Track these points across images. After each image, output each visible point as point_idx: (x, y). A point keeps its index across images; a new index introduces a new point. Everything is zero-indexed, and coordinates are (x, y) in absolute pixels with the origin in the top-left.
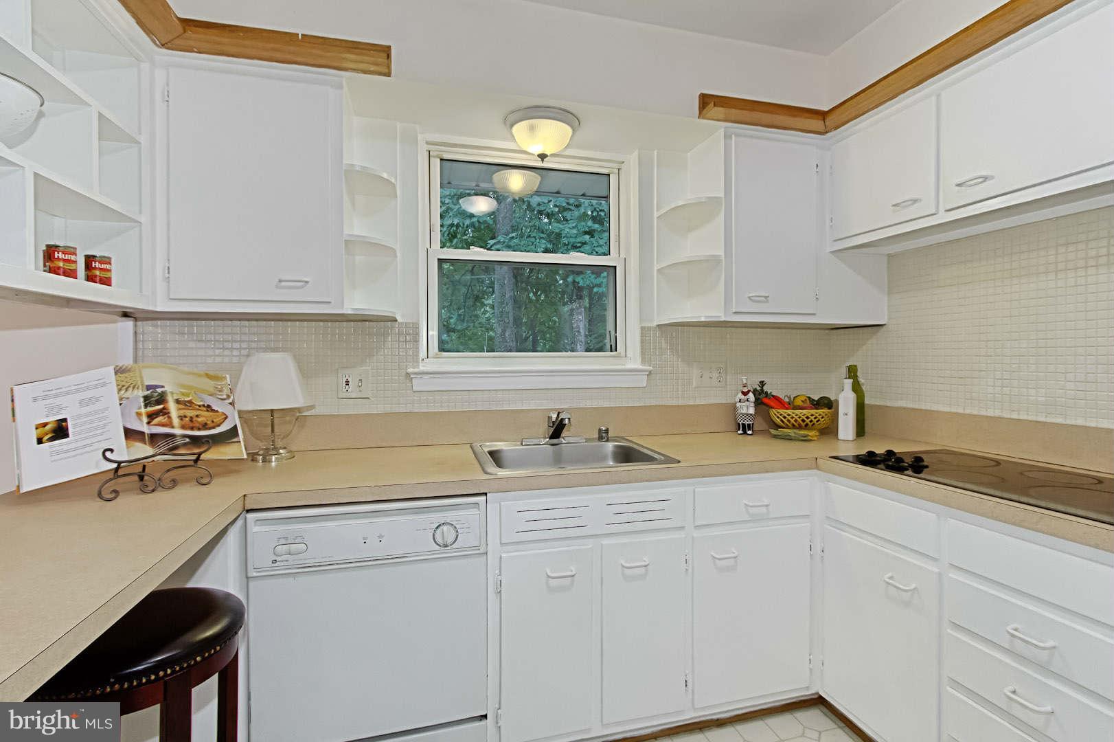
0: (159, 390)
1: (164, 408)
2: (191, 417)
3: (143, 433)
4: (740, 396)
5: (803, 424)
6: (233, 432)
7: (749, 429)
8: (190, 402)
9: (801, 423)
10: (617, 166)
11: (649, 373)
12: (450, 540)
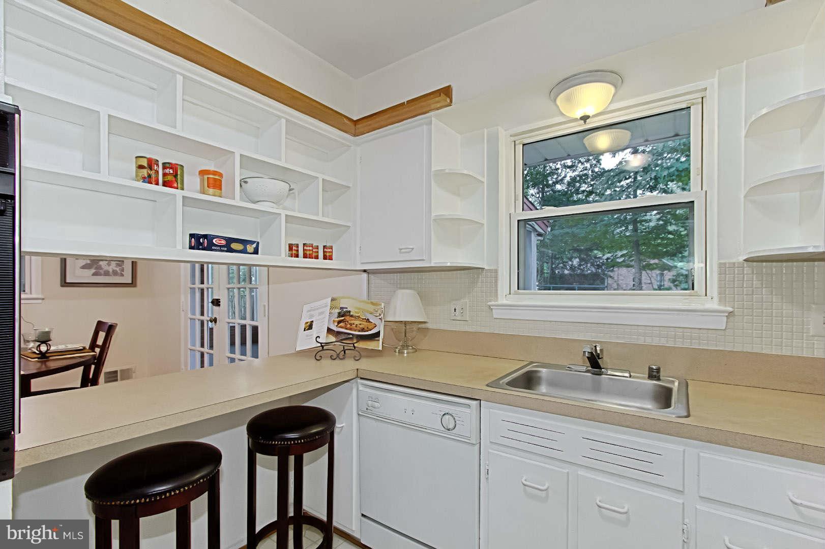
0: (345, 310)
1: (344, 319)
2: (357, 325)
3: (334, 331)
6: (378, 334)
8: (359, 317)
10: (699, 95)
11: (731, 314)
12: (451, 426)
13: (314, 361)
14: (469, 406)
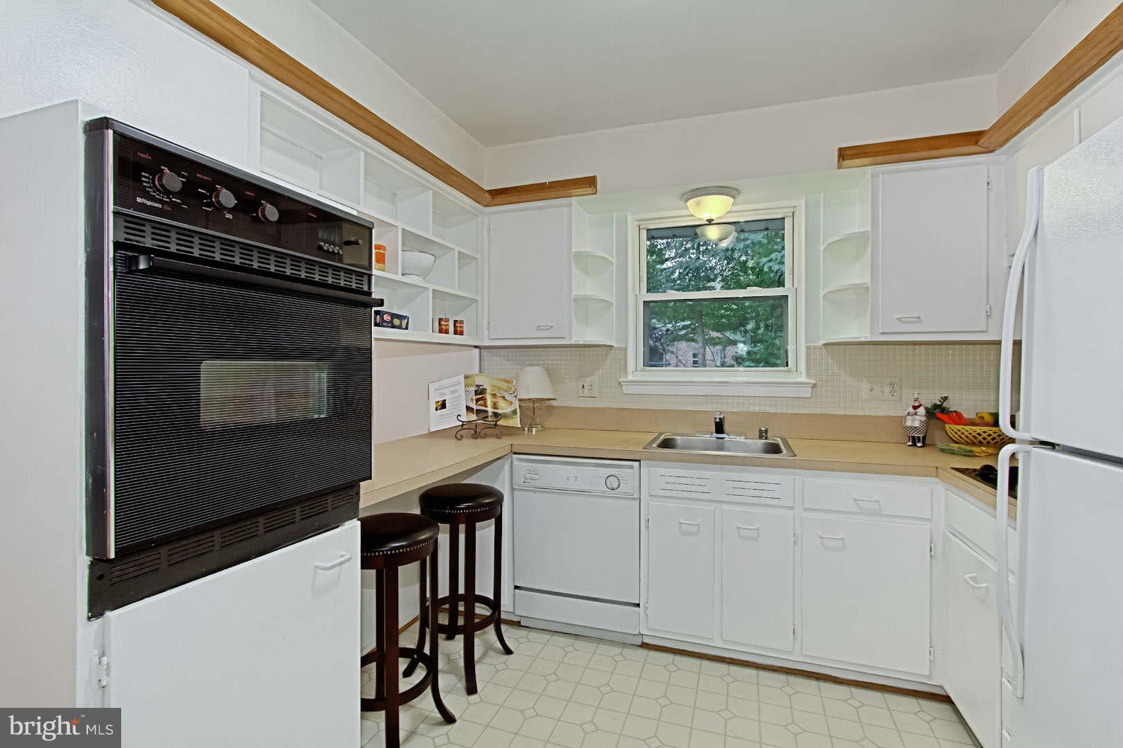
0: (481, 387)
1: (484, 396)
2: (496, 402)
3: (473, 409)
4: (911, 410)
5: (985, 442)
6: (515, 412)
7: (919, 442)
8: (495, 394)
9: (982, 440)
10: (791, 210)
11: (814, 386)
12: (615, 486)
13: (455, 441)
14: (632, 467)
